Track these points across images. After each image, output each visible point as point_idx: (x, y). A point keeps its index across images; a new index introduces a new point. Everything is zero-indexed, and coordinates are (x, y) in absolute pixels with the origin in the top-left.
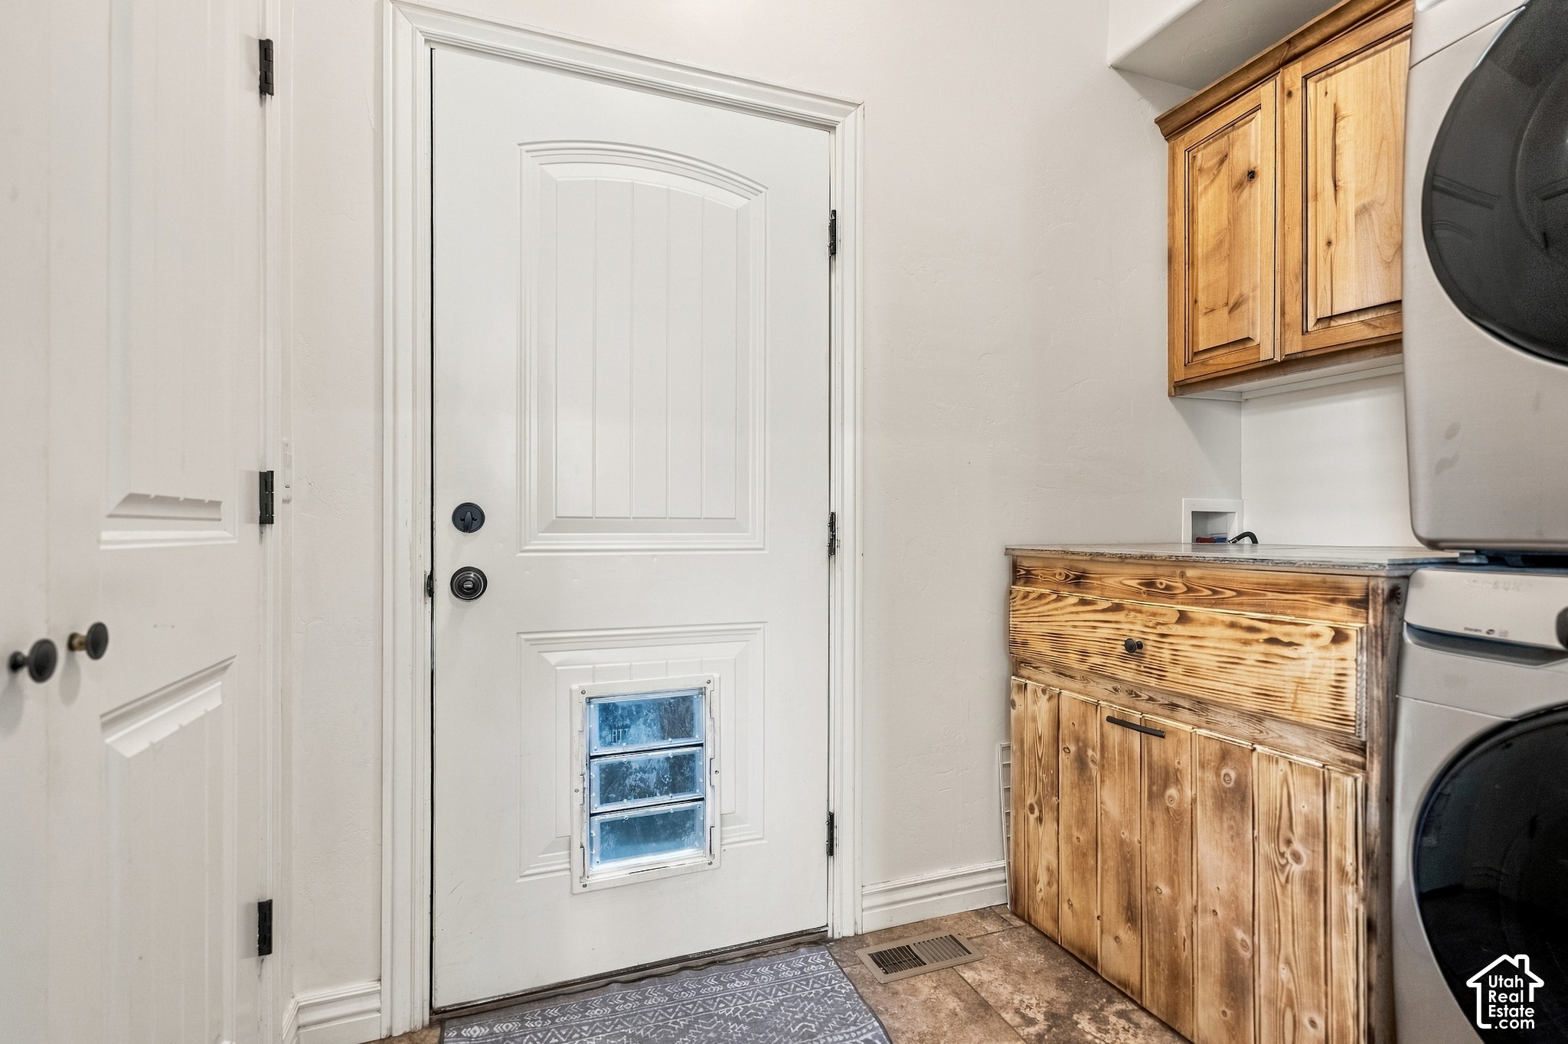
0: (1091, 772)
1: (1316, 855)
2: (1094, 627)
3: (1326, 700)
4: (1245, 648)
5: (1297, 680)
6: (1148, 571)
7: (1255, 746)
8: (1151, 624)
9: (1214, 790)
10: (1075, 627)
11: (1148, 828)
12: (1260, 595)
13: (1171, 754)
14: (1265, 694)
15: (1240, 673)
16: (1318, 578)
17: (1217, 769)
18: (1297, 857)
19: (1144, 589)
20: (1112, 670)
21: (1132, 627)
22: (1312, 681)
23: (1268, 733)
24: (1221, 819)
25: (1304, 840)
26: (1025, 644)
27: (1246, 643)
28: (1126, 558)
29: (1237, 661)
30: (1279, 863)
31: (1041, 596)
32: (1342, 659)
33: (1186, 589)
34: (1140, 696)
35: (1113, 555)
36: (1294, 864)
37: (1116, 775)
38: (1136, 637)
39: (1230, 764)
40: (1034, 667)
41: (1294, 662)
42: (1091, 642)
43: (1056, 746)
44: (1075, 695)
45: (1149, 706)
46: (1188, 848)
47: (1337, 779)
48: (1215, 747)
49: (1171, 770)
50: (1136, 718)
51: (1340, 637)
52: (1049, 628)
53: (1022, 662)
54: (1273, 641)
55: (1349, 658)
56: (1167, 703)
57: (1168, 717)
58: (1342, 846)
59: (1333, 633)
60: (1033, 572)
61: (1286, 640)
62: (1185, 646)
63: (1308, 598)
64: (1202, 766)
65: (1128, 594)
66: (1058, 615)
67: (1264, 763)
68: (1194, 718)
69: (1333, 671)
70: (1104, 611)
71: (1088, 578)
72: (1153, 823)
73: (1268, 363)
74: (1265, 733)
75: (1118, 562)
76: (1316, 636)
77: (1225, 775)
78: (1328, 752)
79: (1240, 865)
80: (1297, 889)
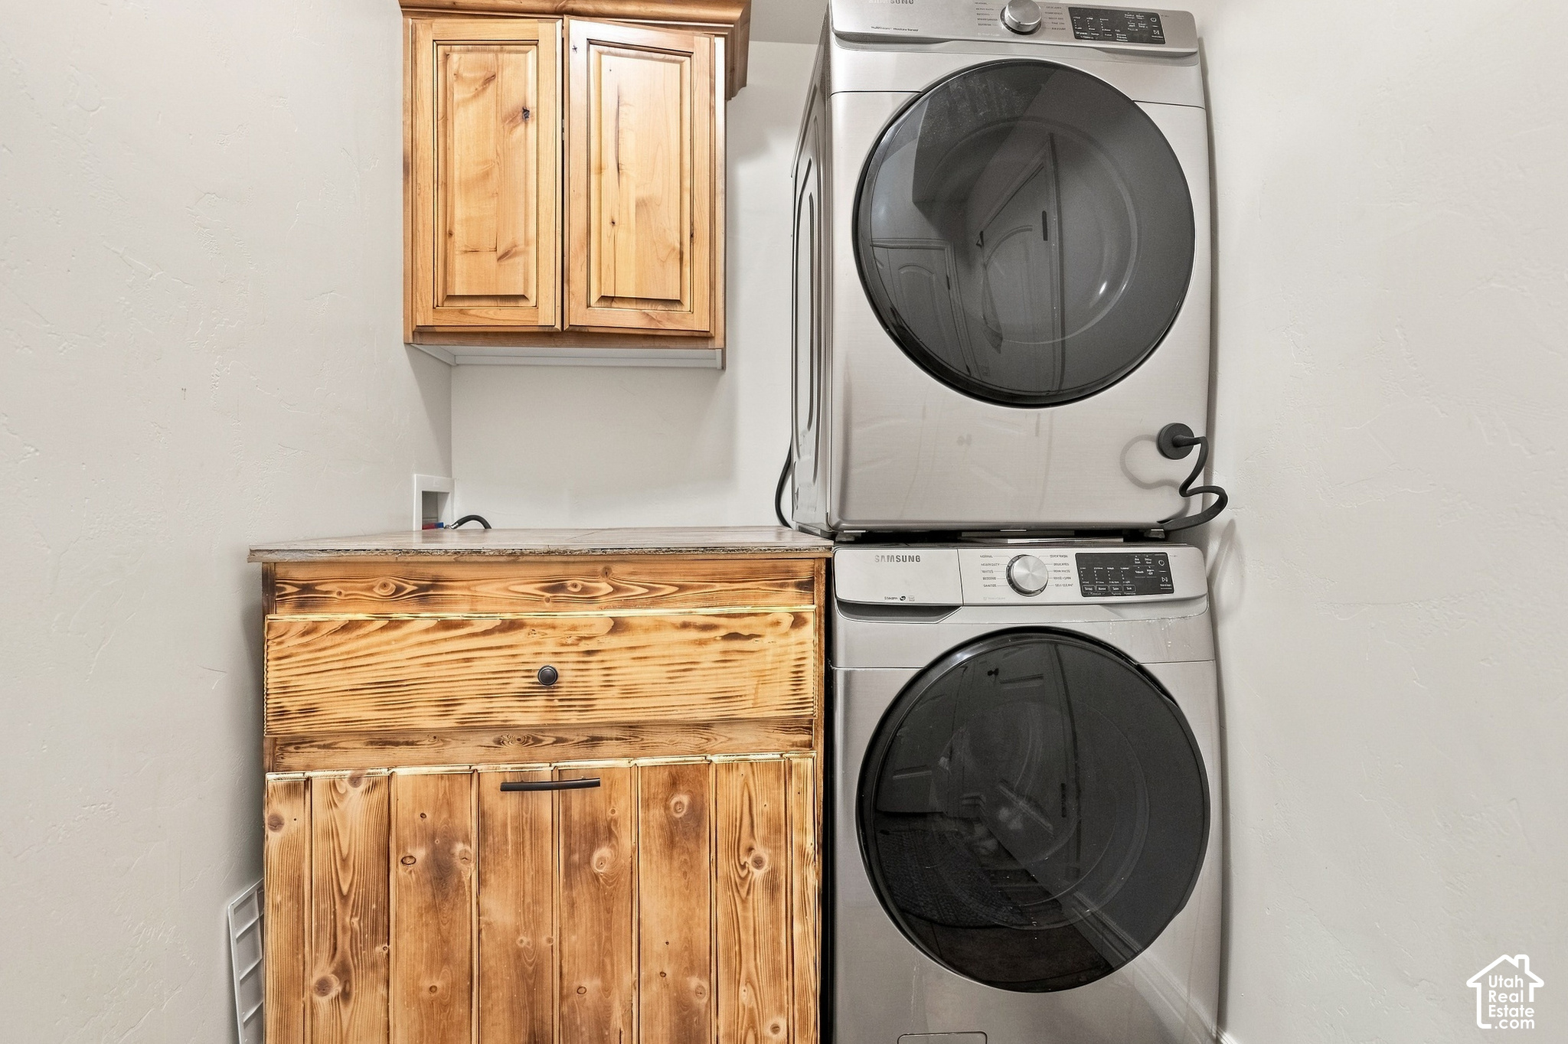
0: (460, 876)
1: (777, 851)
2: (468, 660)
3: (787, 687)
4: (700, 650)
5: (759, 674)
6: (556, 571)
7: (709, 758)
8: (569, 641)
9: (662, 828)
10: (428, 664)
11: (565, 915)
12: (706, 587)
13: (601, 804)
14: (724, 697)
15: (694, 680)
16: (769, 563)
17: (666, 801)
18: (758, 863)
19: (548, 595)
20: (501, 717)
21: (537, 649)
22: (773, 671)
23: (716, 739)
24: (671, 858)
25: (766, 841)
26: (308, 711)
27: (701, 643)
28: (522, 554)
29: (689, 667)
30: (740, 877)
31: (349, 627)
32: (801, 643)
33: (611, 589)
34: (540, 741)
35: (500, 553)
36: (755, 870)
37: (509, 863)
38: (546, 661)
39: (681, 788)
40: (319, 747)
41: (755, 655)
42: (461, 683)
43: (383, 863)
44: (425, 770)
45: (557, 750)
46: (626, 914)
47: (799, 765)
48: (664, 775)
49: (602, 825)
50: (545, 772)
51: (798, 621)
52: (375, 674)
53: (290, 744)
54: (733, 636)
55: (807, 641)
56: (586, 738)
57: (588, 758)
58: (803, 830)
59: (793, 619)
60: (317, 588)
61: (746, 632)
62: (622, 660)
63: (761, 584)
64: (647, 805)
65: (527, 605)
66: (391, 651)
67: (722, 773)
68: (624, 748)
69: (794, 657)
70: (486, 633)
71: (442, 588)
72: (572, 905)
73: (547, 330)
74: (714, 741)
75: (508, 562)
76: (777, 623)
77: (677, 803)
78: (778, 740)
79: (694, 902)
80: (759, 896)
